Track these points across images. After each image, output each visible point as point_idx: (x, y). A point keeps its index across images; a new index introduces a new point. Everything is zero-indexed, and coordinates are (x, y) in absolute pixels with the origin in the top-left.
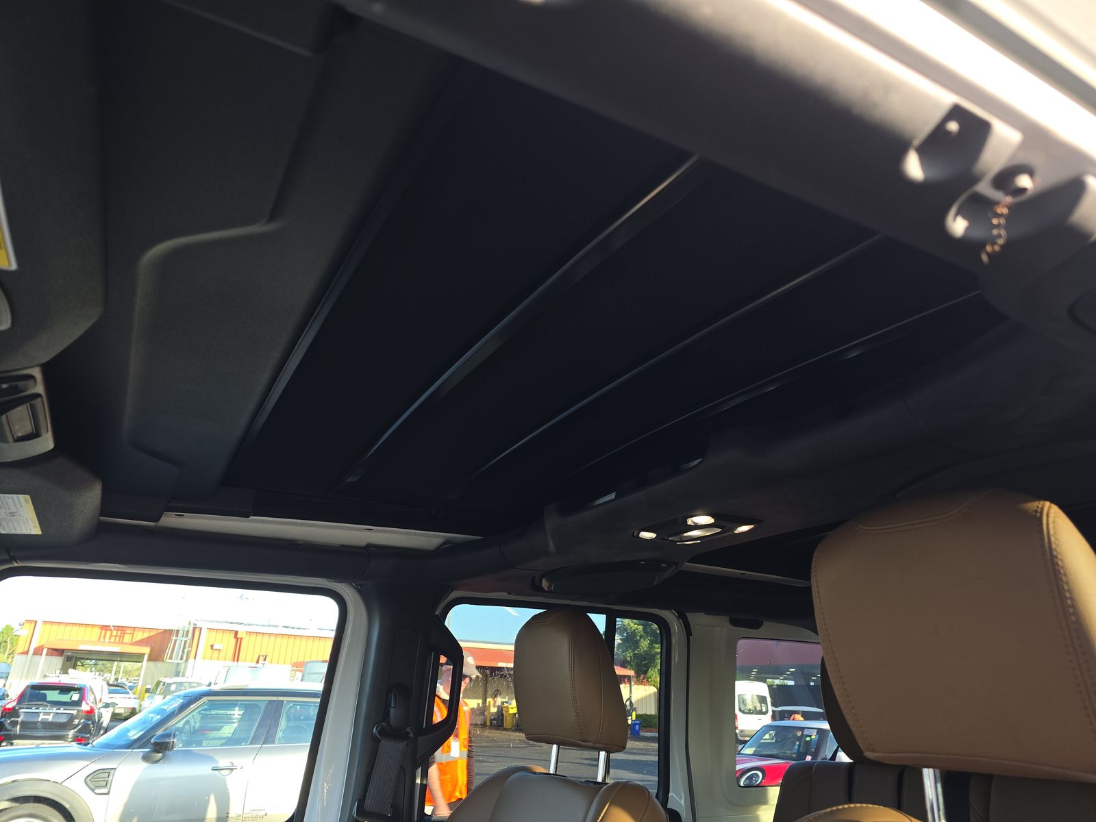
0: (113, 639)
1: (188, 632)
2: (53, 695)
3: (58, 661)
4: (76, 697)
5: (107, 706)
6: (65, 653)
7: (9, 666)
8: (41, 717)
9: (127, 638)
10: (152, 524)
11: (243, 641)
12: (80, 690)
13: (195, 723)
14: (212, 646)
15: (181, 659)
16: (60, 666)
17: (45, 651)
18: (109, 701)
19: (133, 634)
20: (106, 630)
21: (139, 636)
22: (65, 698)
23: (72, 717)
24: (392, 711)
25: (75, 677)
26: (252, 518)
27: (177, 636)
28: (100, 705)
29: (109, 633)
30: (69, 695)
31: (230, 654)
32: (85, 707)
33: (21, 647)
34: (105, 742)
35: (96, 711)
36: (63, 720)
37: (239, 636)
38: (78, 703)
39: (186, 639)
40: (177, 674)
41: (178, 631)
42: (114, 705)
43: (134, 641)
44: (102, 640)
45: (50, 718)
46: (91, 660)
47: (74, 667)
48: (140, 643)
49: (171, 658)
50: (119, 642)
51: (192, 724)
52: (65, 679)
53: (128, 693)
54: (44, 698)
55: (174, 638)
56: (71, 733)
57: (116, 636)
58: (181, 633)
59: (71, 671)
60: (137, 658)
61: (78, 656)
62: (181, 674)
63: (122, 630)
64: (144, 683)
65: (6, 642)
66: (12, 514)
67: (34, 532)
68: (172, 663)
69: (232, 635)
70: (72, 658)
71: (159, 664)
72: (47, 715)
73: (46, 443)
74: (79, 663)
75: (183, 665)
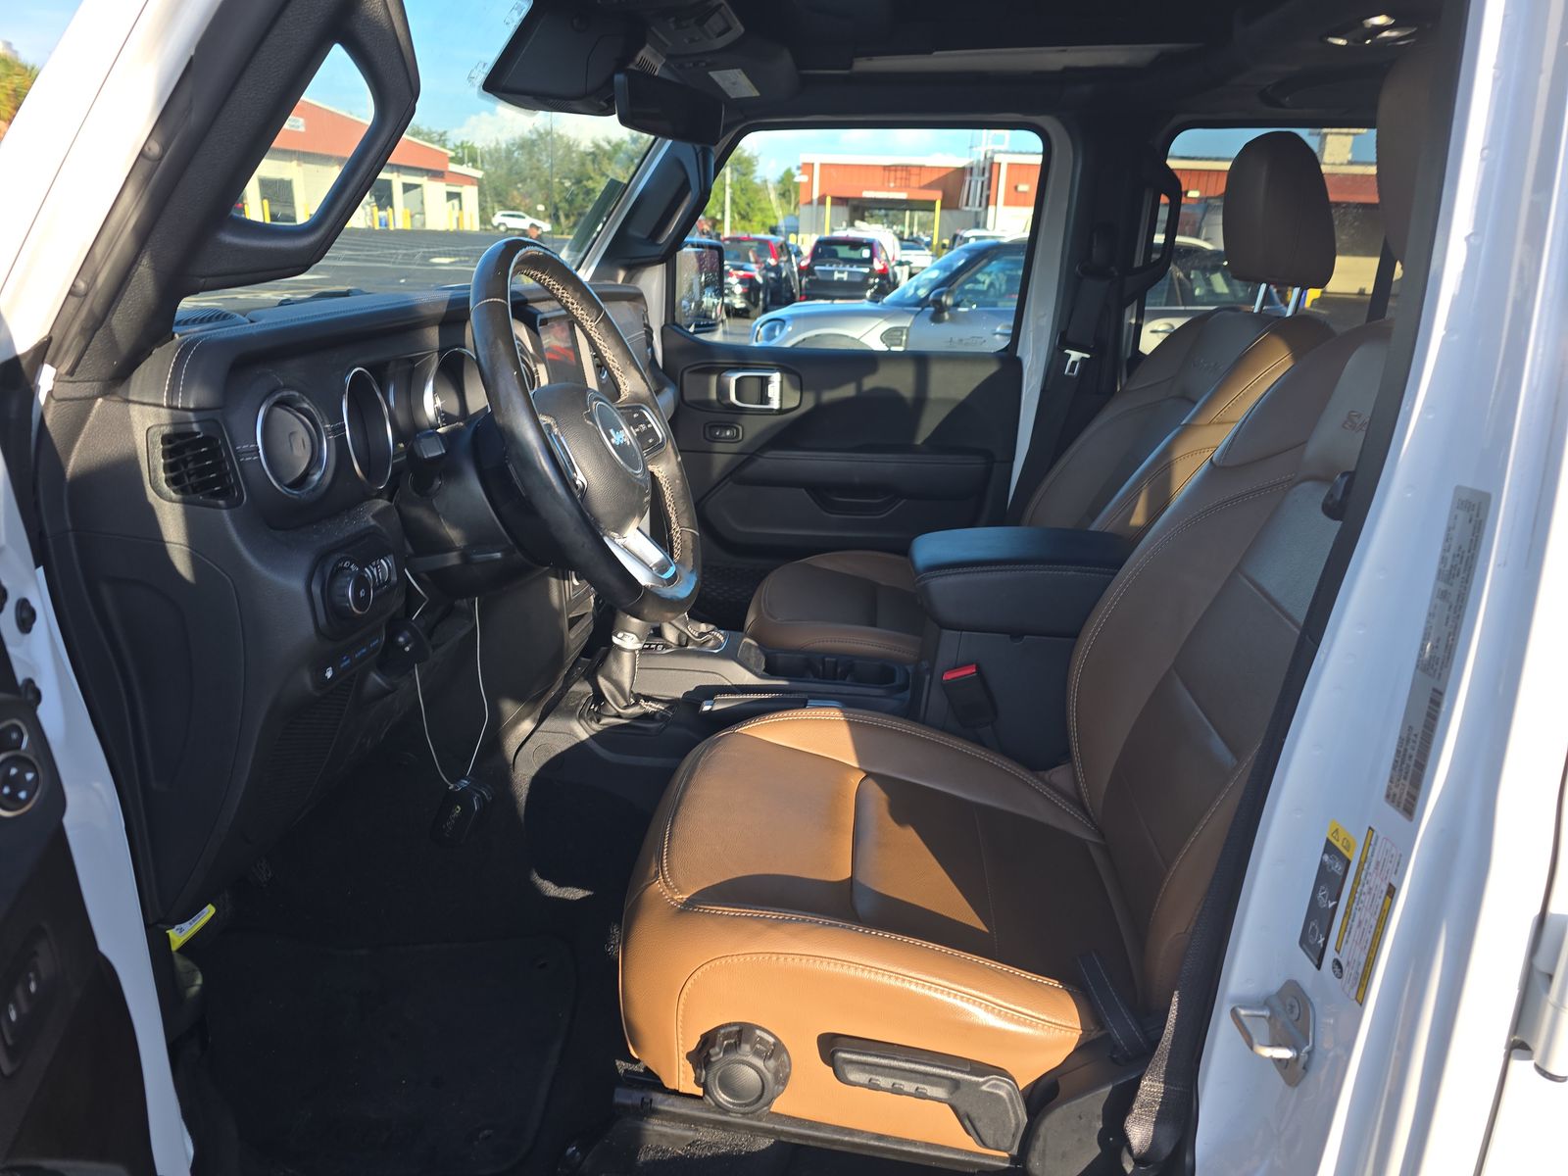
0: (899, 183)
1: (984, 169)
2: (844, 252)
3: (844, 212)
4: (866, 253)
5: (901, 264)
6: (850, 203)
7: (797, 218)
8: (837, 276)
9: (914, 181)
10: (846, 72)
12: (870, 245)
13: (1001, 285)
14: (1016, 188)
15: (980, 205)
16: (847, 217)
17: (829, 200)
18: (904, 259)
19: (920, 175)
20: (890, 170)
22: (854, 254)
23: (867, 276)
24: (1094, 250)
25: (865, 230)
26: (936, 53)
27: (971, 176)
28: (893, 263)
29: (892, 173)
30: (859, 252)
32: (878, 266)
33: (803, 198)
34: (895, 299)
35: (890, 271)
36: (858, 279)
38: (869, 261)
39: (983, 179)
40: (977, 226)
41: (972, 169)
42: (908, 263)
43: (922, 184)
44: (886, 184)
45: (845, 276)
46: (880, 209)
47: (863, 219)
49: (967, 204)
50: (905, 187)
51: (997, 286)
52: (852, 233)
53: (923, 249)
54: (834, 254)
55: (968, 178)
56: (868, 294)
57: (901, 179)
58: (975, 171)
59: (858, 223)
60: (928, 206)
61: (866, 205)
62: (981, 225)
63: (906, 170)
64: (940, 238)
65: (789, 191)
66: (734, 84)
67: (754, 95)
68: (970, 211)
70: (859, 209)
71: (955, 213)
72: (841, 274)
73: (739, 28)
74: (866, 214)
75: (983, 214)
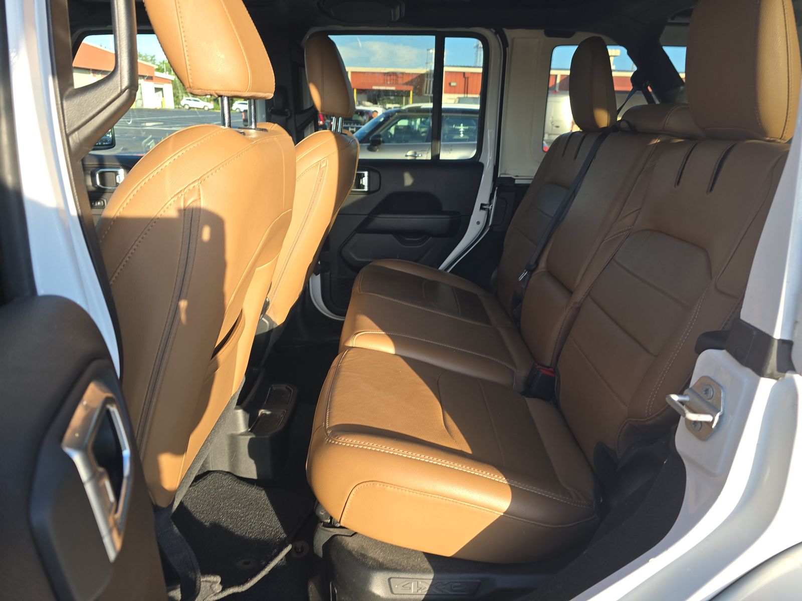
0: (392, 82)
9: (400, 81)
11: (469, 79)
14: (450, 84)
19: (403, 77)
20: (388, 75)
21: (407, 80)
27: (427, 77)
29: (389, 77)
31: (462, 89)
37: (466, 76)
41: (427, 74)
43: (403, 82)
44: (386, 82)
48: (407, 84)
50: (395, 84)
57: (393, 79)
60: (407, 94)
63: (396, 75)
69: (462, 75)
